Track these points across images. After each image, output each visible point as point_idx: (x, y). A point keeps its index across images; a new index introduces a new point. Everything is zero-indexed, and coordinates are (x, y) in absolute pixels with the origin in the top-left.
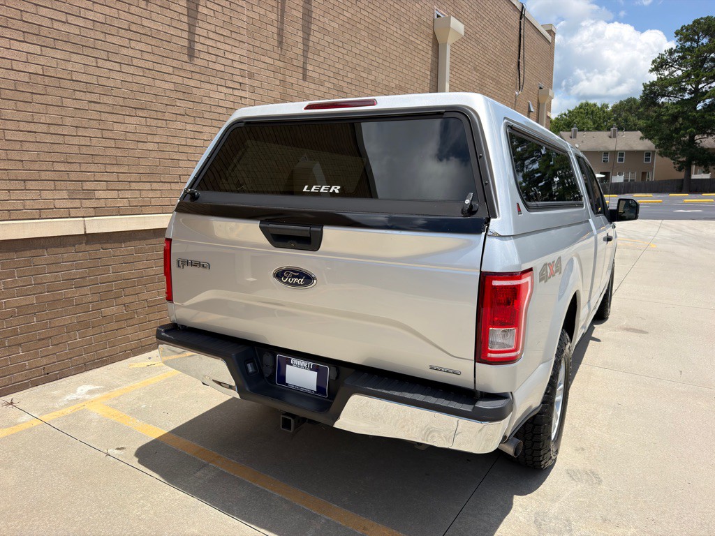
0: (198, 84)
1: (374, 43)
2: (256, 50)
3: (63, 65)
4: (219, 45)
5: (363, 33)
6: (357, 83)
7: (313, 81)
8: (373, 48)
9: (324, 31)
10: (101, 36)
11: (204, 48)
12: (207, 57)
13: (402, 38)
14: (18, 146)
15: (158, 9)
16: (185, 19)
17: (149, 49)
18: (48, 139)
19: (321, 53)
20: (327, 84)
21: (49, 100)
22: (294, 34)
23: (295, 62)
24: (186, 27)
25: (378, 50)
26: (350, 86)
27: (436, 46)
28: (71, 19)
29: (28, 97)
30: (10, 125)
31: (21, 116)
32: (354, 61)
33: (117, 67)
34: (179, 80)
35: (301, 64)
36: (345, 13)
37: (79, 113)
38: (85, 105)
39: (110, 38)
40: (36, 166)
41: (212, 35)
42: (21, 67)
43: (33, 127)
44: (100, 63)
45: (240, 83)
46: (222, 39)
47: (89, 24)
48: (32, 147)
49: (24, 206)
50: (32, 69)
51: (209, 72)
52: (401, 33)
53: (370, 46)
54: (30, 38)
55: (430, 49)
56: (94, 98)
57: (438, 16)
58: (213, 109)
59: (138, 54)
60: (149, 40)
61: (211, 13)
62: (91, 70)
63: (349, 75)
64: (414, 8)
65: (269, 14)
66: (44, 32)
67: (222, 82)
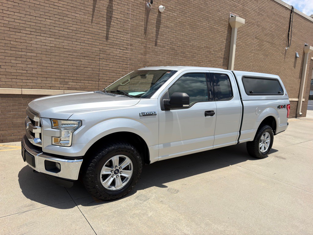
1: (193, 30)
2: (134, 36)
3: (61, 44)
4: (118, 35)
5: (187, 26)
6: (183, 46)
8: (192, 32)
9: (167, 27)
10: (74, 34)
11: (112, 36)
12: (113, 39)
13: (209, 27)
14: (45, 68)
15: (95, 24)
16: (106, 27)
17: (91, 37)
18: (55, 66)
19: (164, 36)
20: (166, 47)
21: (56, 54)
22: (152, 29)
25: (194, 32)
26: (178, 47)
27: (230, 29)
28: (65, 30)
29: (50, 53)
30: (44, 62)
31: (47, 59)
32: (182, 37)
33: (79, 44)
34: (102, 47)
35: (154, 40)
36: (178, 19)
37: (65, 58)
38: (67, 56)
39: (77, 35)
40: (51, 74)
41: (115, 32)
42: (48, 45)
43: (50, 62)
44: (73, 43)
45: (126, 48)
46: (120, 33)
47: (71, 31)
48: (50, 68)
49: (46, 85)
50: (52, 45)
51: (113, 44)
52: (209, 25)
53: (190, 31)
54: (52, 36)
55: (227, 30)
56: (71, 53)
57: (232, 16)
58: (114, 57)
60: (91, 35)
61: (116, 24)
62: (70, 45)
63: (178, 43)
64: (217, 14)
66: (56, 34)
67: (119, 48)
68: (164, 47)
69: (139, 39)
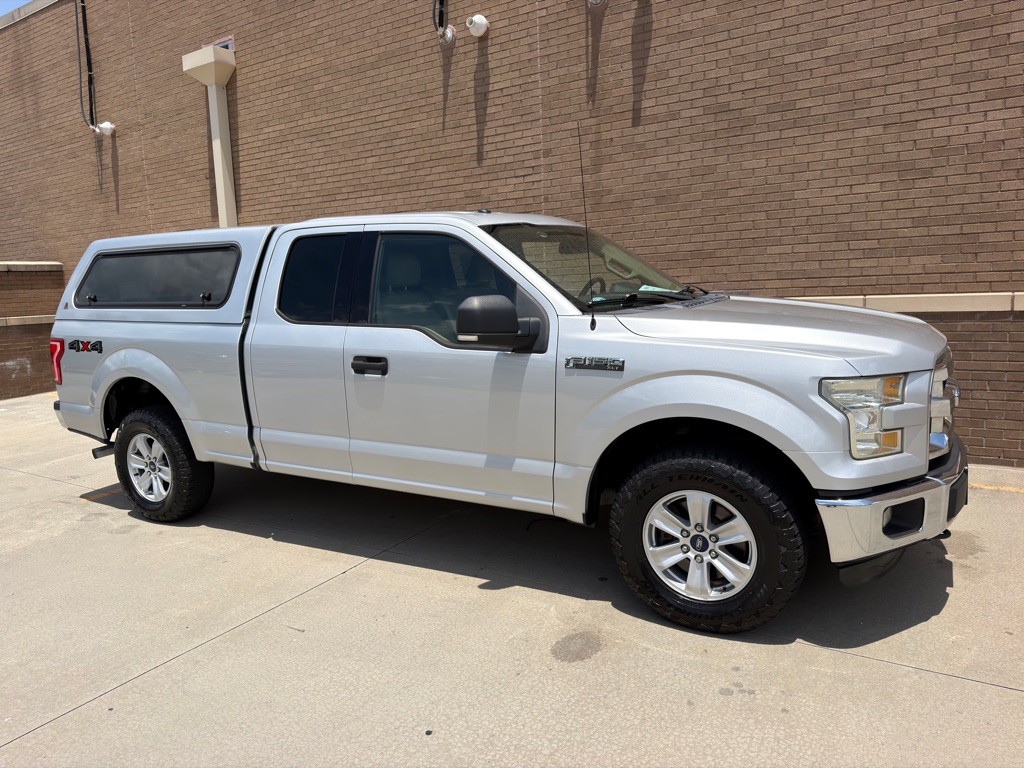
0: (486, 184)
7: (655, 119)
23: (617, 109)
24: (475, 135)
59: (437, 177)
65: (574, 69)
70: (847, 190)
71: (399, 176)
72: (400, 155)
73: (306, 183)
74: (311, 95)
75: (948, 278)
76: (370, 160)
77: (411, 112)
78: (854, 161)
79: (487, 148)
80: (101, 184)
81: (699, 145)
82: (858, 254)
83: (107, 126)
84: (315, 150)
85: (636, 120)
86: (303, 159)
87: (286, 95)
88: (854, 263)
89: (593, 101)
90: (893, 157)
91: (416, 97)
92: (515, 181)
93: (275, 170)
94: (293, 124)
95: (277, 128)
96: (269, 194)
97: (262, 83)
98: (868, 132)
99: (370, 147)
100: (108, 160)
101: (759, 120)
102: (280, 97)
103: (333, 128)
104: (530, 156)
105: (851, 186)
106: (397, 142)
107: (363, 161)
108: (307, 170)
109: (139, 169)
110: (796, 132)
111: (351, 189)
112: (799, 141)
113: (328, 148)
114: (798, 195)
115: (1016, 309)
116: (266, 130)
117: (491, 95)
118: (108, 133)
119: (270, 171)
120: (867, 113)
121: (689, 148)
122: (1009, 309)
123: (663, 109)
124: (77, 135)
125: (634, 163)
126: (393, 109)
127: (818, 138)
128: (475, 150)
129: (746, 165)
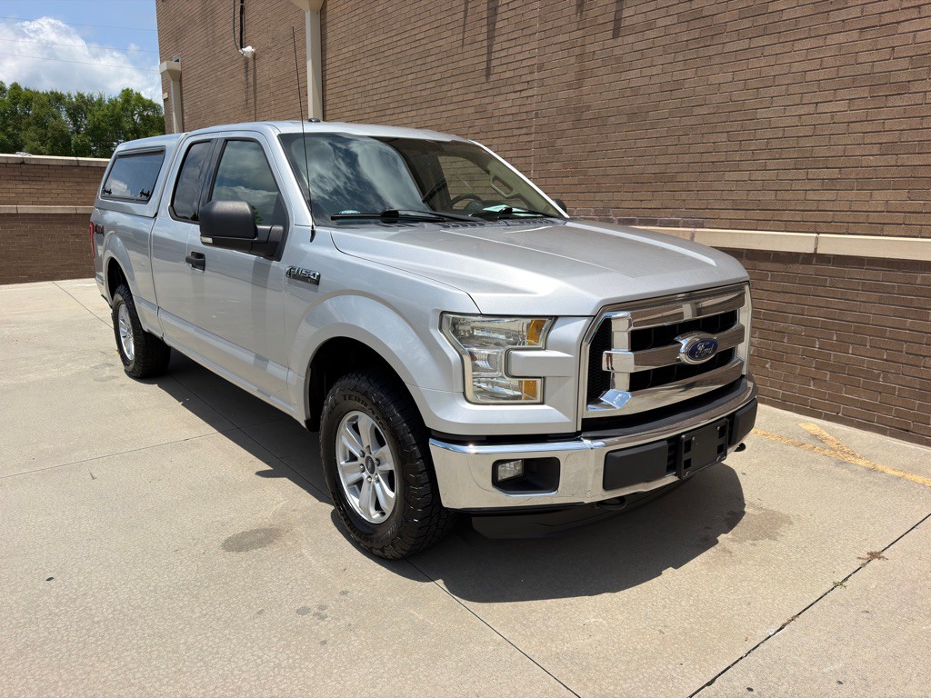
68: (650, 26)
69: (561, 38)
70: (811, 109)
71: (428, 92)
72: (430, 72)
73: (368, 99)
74: (374, 17)
75: (912, 219)
76: (410, 77)
77: (439, 30)
78: (822, 75)
79: (494, 63)
80: (247, 100)
81: (670, 58)
82: (816, 185)
83: (249, 49)
84: (374, 69)
85: (616, 33)
86: (366, 77)
87: (357, 18)
88: (811, 195)
89: (581, 12)
90: (867, 68)
91: (444, 14)
92: (513, 96)
93: (348, 87)
94: (361, 45)
95: (351, 48)
96: (344, 109)
97: (343, 7)
98: (841, 38)
99: (410, 65)
100: (251, 80)
101: (730, 27)
102: (354, 19)
103: (386, 48)
104: (526, 71)
105: (817, 103)
106: (429, 59)
107: (405, 78)
108: (369, 87)
109: (268, 86)
110: (765, 41)
111: (395, 105)
112: (768, 51)
113: (382, 67)
114: (762, 114)
115: (818, 252)
116: (343, 51)
117: (500, 10)
118: (250, 56)
119: (344, 88)
120: (843, 15)
121: (660, 61)
122: (812, 251)
123: (640, 18)
124: (235, 58)
125: (612, 77)
126: (427, 27)
127: (788, 47)
128: (484, 66)
129: (713, 79)
